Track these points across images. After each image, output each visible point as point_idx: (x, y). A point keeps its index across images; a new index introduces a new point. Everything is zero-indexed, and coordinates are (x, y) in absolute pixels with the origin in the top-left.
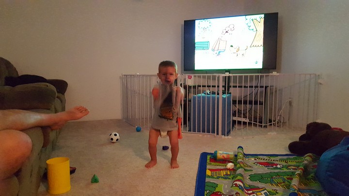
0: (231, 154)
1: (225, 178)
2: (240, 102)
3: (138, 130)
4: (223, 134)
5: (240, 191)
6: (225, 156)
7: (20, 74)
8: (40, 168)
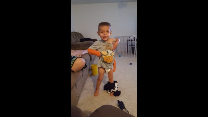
3: (120, 56)
7: (85, 38)
8: (89, 67)
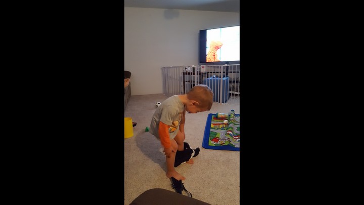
0: (227, 114)
1: (222, 129)
2: (234, 82)
4: (223, 102)
5: (230, 137)
6: (223, 116)
